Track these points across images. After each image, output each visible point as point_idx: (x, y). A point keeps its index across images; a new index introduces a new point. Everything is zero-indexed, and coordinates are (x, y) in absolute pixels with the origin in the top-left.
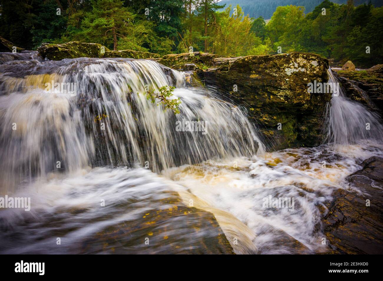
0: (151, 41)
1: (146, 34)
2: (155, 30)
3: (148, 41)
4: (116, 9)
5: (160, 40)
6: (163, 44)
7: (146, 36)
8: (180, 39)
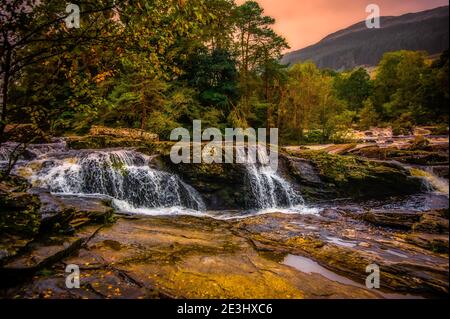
0: (192, 112)
1: (185, 104)
2: (198, 98)
3: (188, 113)
4: (147, 81)
5: (204, 110)
6: (207, 115)
7: (184, 106)
8: (232, 108)
